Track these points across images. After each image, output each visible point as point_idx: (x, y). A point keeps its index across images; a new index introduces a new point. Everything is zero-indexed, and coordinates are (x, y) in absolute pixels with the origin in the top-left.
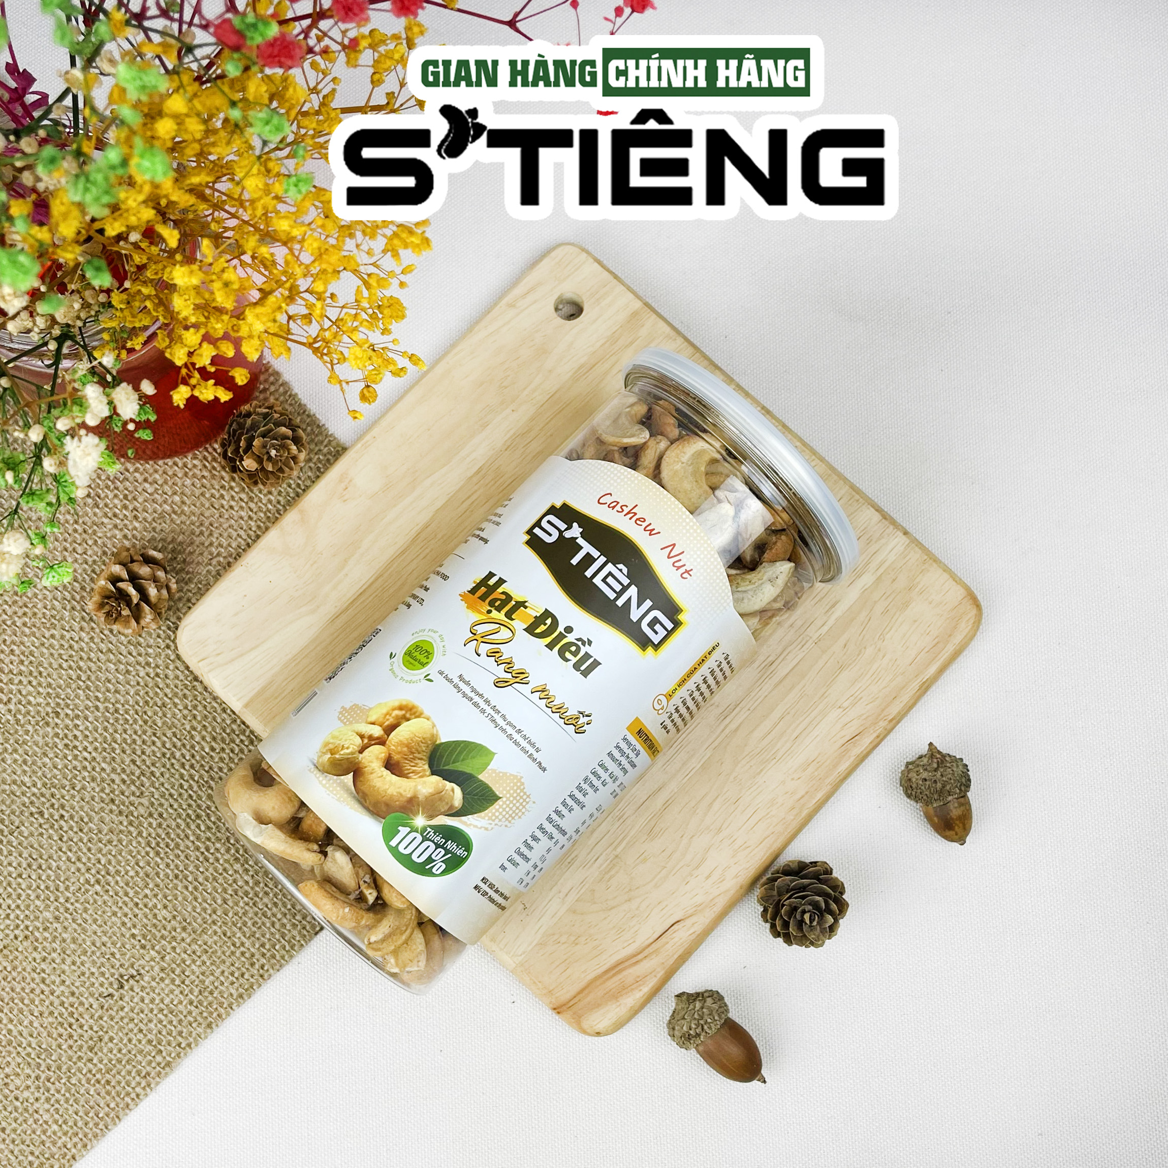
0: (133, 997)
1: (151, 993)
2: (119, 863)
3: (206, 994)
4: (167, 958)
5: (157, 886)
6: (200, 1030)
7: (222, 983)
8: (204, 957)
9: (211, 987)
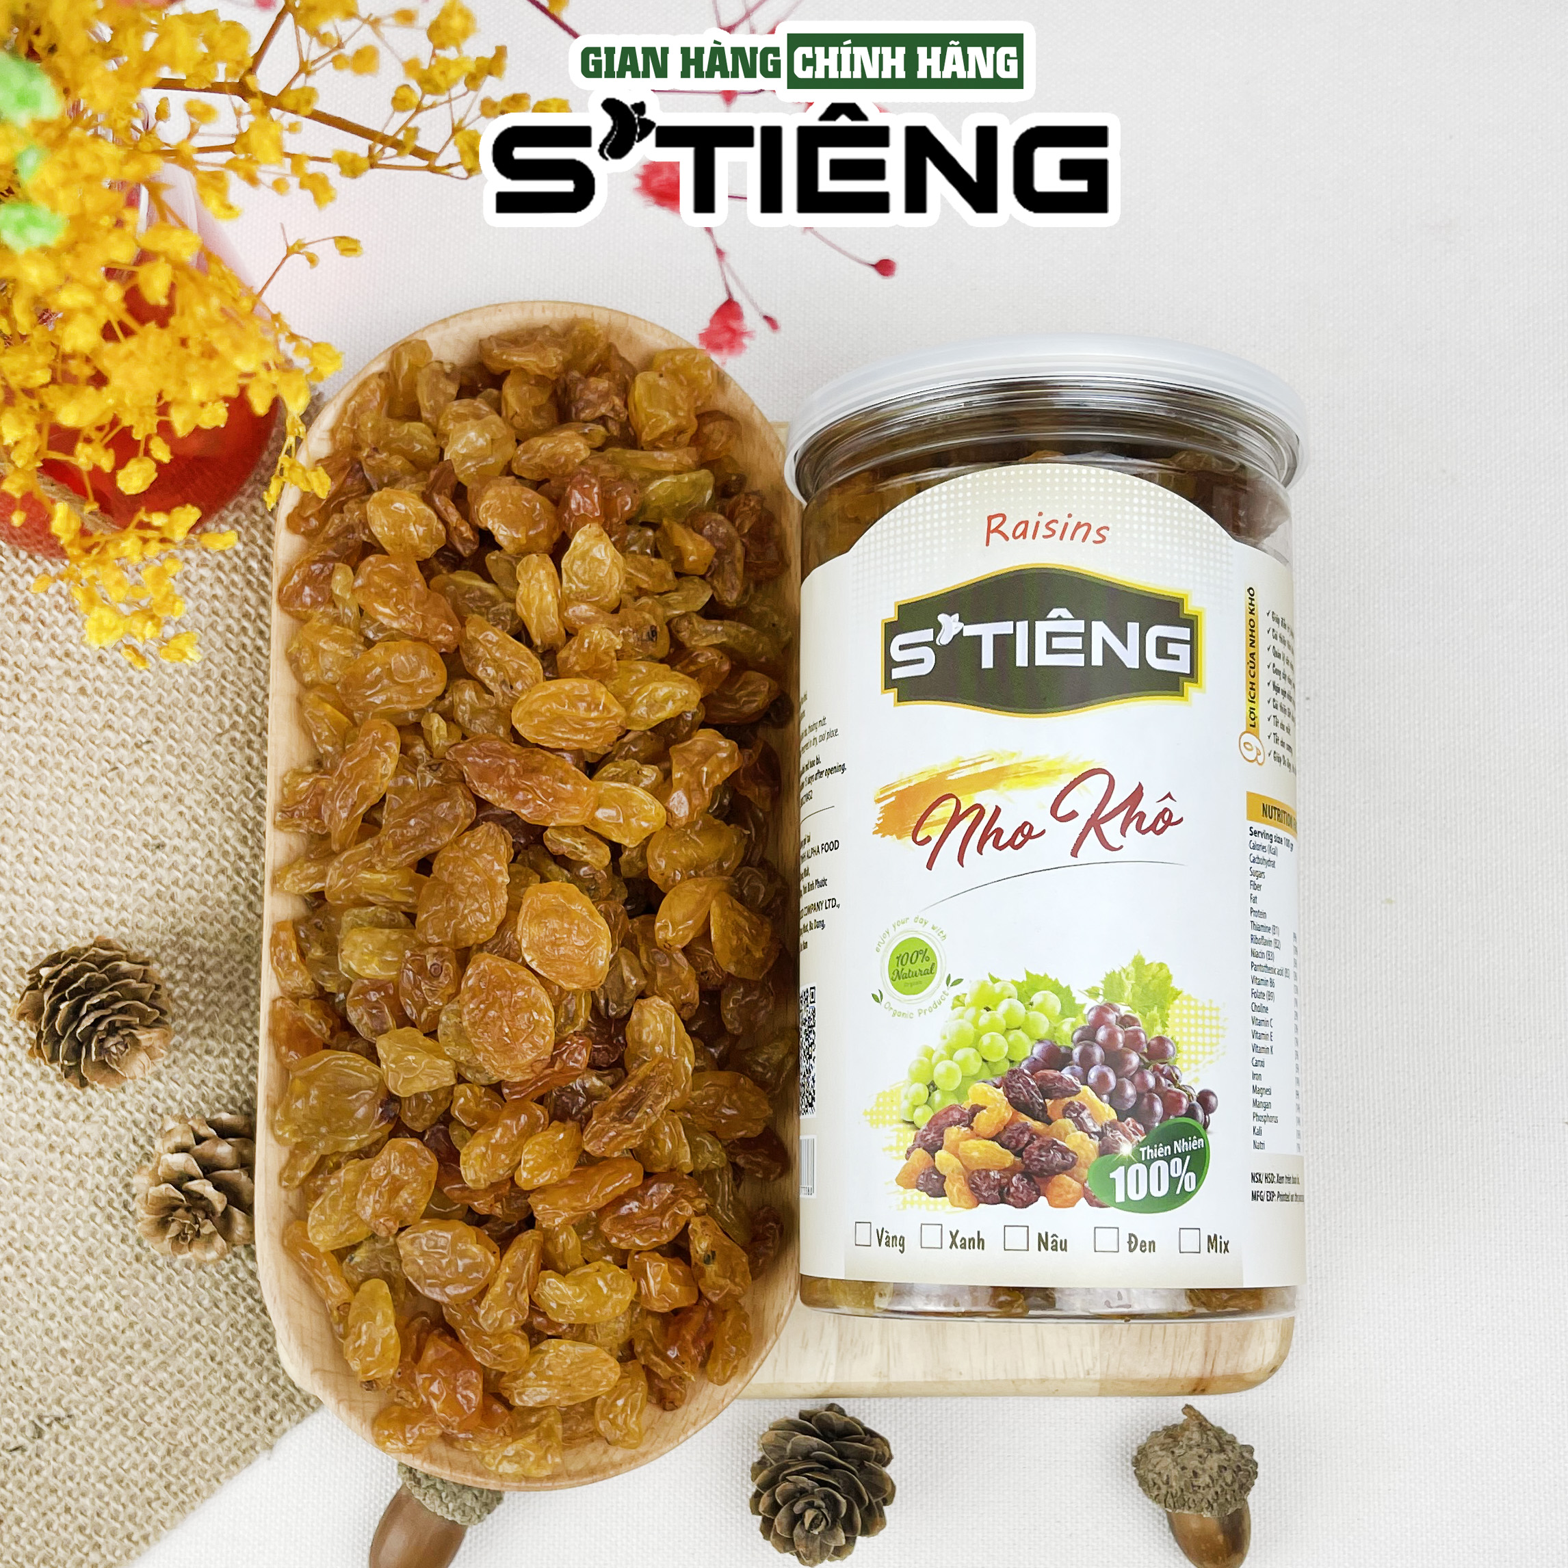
0: (58, 1453)
1: (88, 1449)
2: (45, 1231)
3: (177, 1454)
4: (116, 1392)
5: (106, 1272)
6: (163, 1514)
7: (205, 1439)
8: (177, 1394)
9: (187, 1444)
